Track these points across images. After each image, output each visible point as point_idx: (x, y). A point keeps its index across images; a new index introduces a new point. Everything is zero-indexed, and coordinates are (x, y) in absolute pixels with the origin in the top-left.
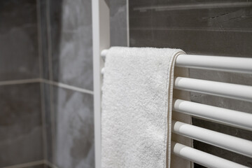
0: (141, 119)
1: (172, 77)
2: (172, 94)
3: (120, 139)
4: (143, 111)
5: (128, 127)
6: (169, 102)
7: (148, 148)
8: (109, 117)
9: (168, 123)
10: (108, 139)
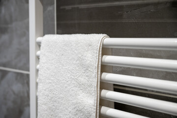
0: (73, 89)
1: (101, 55)
2: (100, 68)
3: (53, 106)
4: (75, 82)
5: (61, 95)
6: (98, 74)
7: (79, 111)
8: (44, 88)
9: (97, 91)
10: (43, 106)
